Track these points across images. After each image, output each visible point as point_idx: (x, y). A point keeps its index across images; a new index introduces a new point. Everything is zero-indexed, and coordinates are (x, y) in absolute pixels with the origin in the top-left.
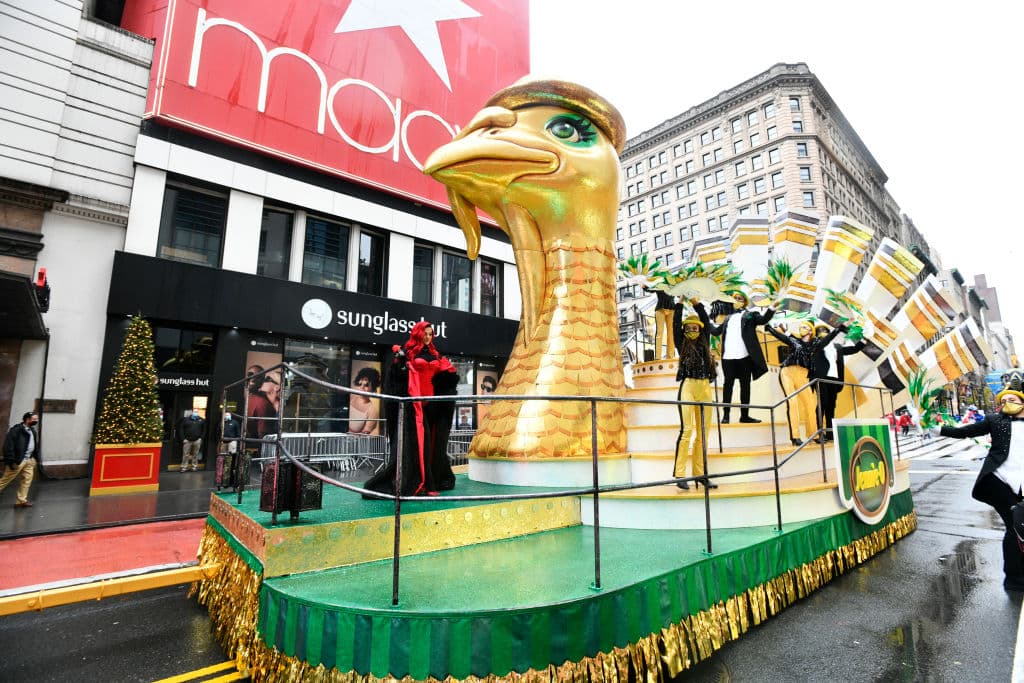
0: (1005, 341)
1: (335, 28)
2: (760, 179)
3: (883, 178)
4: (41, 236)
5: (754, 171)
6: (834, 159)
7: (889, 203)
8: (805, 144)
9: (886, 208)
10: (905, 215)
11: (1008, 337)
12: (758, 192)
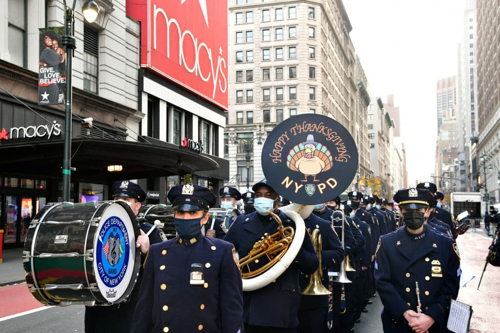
0: (401, 153)
1: (181, 2)
2: (280, 28)
3: (349, 28)
4: (126, 130)
5: (276, 20)
6: (328, 20)
7: (351, 49)
8: (313, 8)
9: (348, 52)
10: (357, 55)
11: (404, 151)
12: (278, 38)
